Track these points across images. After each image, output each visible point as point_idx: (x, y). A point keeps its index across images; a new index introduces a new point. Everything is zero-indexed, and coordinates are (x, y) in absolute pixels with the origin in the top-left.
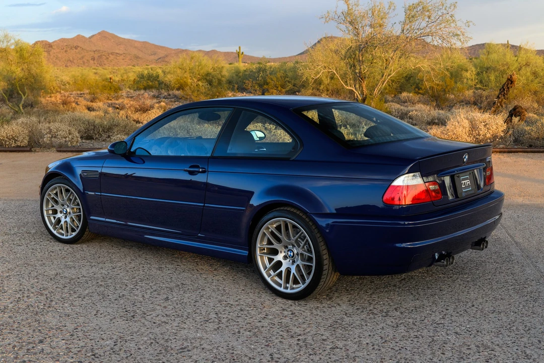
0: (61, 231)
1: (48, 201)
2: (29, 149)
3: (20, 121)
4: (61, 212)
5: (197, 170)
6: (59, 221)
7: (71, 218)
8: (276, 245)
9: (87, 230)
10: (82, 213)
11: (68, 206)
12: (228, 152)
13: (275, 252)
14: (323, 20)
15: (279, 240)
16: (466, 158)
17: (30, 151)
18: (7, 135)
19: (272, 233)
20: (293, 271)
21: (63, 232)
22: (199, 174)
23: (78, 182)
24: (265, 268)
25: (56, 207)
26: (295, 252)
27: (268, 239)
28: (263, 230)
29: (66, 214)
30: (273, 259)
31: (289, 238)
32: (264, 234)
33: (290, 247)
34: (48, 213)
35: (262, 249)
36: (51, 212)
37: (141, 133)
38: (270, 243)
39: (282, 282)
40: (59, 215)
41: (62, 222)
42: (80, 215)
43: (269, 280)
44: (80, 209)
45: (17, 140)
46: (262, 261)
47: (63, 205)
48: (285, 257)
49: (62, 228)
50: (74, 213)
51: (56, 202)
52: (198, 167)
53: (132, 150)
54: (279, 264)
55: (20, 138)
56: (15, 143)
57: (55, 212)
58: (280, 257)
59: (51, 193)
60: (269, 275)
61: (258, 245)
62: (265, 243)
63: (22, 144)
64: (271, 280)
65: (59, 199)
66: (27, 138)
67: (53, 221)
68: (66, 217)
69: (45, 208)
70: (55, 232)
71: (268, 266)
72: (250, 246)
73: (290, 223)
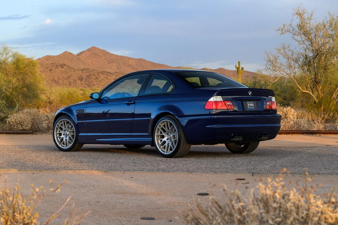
0: (63, 145)
1: (57, 129)
2: (31, 132)
3: (26, 110)
4: (64, 135)
5: (130, 102)
6: (62, 140)
7: (69, 137)
8: (163, 134)
9: (77, 143)
10: (75, 134)
11: (68, 131)
12: (145, 93)
13: (163, 137)
14: (280, 32)
15: (165, 131)
16: (250, 93)
17: (32, 133)
18: (15, 121)
19: (162, 129)
20: (170, 144)
21: (64, 146)
22: (132, 105)
23: (75, 119)
24: (158, 144)
25: (61, 132)
26: (171, 136)
27: (161, 131)
28: (158, 127)
29: (66, 136)
30: (162, 140)
31: (169, 130)
32: (158, 129)
33: (169, 134)
34: (56, 136)
35: (158, 136)
36: (58, 135)
37: (106, 89)
38: (161, 133)
39: (165, 151)
40: (62, 136)
41: (64, 140)
42: (74, 135)
43: (160, 150)
44: (74, 131)
45: (23, 125)
46: (158, 142)
47: (65, 131)
48: (168, 139)
49: (64, 144)
50: (70, 134)
51: (61, 129)
52: (131, 101)
53: (102, 98)
54: (165, 142)
55: (26, 123)
56: (22, 127)
57: (60, 134)
58: (165, 139)
59: (59, 124)
60: (160, 148)
61: (156, 134)
62: (159, 134)
63: (27, 128)
64: (161, 150)
65: (63, 127)
66: (31, 123)
67: (59, 140)
68: (66, 137)
69: (55, 133)
70: (60, 146)
71: (160, 143)
72: (152, 135)
73: (169, 121)
